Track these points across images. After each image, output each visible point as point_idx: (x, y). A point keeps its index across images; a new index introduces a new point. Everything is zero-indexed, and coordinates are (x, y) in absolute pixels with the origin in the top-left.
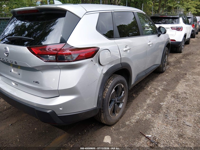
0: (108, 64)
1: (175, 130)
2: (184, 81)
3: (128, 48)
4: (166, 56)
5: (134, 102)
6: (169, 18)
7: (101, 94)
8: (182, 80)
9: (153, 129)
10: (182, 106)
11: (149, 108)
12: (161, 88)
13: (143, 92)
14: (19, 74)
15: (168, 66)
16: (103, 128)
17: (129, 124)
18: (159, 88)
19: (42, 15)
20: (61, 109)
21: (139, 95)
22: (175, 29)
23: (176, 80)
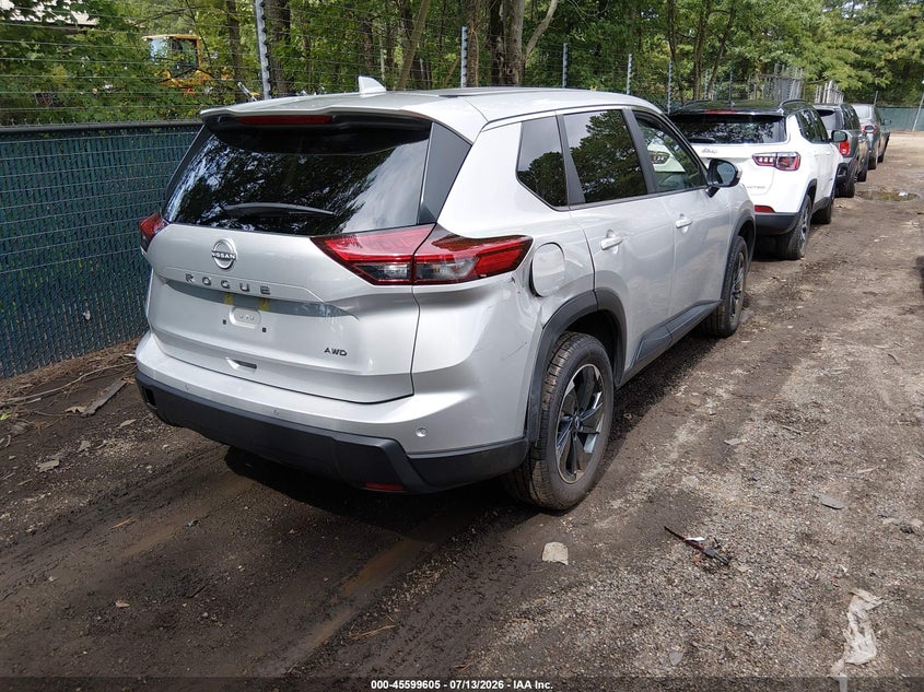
0: (557, 293)
1: (786, 522)
2: (812, 363)
3: (613, 239)
4: (741, 270)
5: (632, 439)
6: (745, 119)
7: (539, 393)
8: (805, 362)
9: (706, 519)
10: (808, 446)
11: (688, 458)
12: (727, 391)
13: (659, 405)
14: (264, 330)
15: (748, 312)
16: (533, 519)
17: (622, 506)
18: (720, 391)
19: (338, 132)
20: (420, 435)
21: (647, 418)
22: (769, 162)
23: (783, 361)
